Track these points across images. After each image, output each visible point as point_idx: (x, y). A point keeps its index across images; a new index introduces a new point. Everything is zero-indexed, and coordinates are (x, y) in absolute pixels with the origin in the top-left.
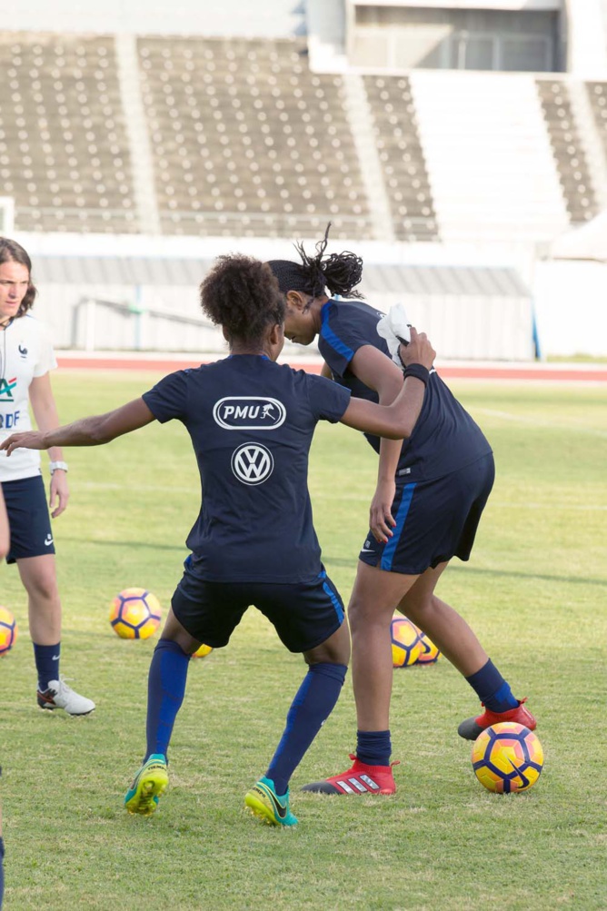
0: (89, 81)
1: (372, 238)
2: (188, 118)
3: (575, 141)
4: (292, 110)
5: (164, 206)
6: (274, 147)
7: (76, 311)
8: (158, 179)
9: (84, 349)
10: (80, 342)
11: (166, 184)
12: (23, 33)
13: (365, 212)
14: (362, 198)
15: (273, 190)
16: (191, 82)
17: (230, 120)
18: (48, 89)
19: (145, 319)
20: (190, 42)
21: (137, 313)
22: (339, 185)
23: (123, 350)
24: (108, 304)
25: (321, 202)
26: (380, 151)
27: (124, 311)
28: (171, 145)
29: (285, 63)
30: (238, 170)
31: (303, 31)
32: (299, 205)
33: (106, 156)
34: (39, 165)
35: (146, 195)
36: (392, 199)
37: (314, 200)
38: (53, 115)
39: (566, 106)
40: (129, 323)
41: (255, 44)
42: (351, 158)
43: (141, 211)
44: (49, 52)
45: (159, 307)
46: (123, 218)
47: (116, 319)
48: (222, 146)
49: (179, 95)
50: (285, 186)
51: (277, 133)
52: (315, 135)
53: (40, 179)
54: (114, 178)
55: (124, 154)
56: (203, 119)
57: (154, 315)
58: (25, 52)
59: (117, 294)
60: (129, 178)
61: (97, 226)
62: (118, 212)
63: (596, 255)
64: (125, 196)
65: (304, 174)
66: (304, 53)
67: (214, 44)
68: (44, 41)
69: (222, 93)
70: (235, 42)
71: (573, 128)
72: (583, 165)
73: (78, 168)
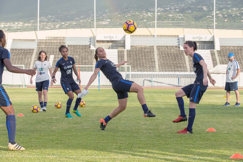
0: (150, 52)
1: (187, 72)
2: (163, 56)
3: (215, 58)
4: (177, 55)
5: (159, 68)
6: (174, 60)
7: (144, 81)
8: (159, 64)
9: (145, 86)
10: (144, 86)
11: (160, 65)
12: (141, 46)
13: (186, 68)
14: (186, 66)
15: (174, 66)
16: (164, 51)
17: (169, 57)
18: (144, 53)
19: (153, 82)
20: (164, 46)
21: (152, 81)
22: (183, 65)
23: (150, 86)
24: (148, 80)
25: (180, 67)
26: (189, 60)
27: (150, 81)
28: (161, 60)
29: (176, 49)
30: (169, 63)
31: (179, 45)
32: (177, 67)
33: (152, 62)
34: (143, 63)
35: (157, 67)
36: (190, 66)
37: (179, 67)
38: (145, 56)
39: (214, 54)
40: (151, 83)
41: (173, 46)
42: (185, 61)
43: (156, 69)
44: (145, 48)
45: (155, 80)
46: (154, 70)
47: (149, 82)
48: (168, 60)
49: (162, 53)
50: (176, 65)
51: (175, 58)
52: (180, 58)
53: (143, 65)
54: (153, 64)
55: (154, 61)
56: (165, 57)
57: (154, 81)
58: (142, 48)
59: (149, 79)
60: (155, 64)
61: (150, 71)
62: (153, 69)
63: (214, 72)
64: (154, 67)
65: (178, 63)
66: (179, 47)
67: (167, 47)
68: (144, 47)
69: (168, 53)
70: (170, 46)
71: (215, 57)
72: (216, 61)
73: (148, 63)
